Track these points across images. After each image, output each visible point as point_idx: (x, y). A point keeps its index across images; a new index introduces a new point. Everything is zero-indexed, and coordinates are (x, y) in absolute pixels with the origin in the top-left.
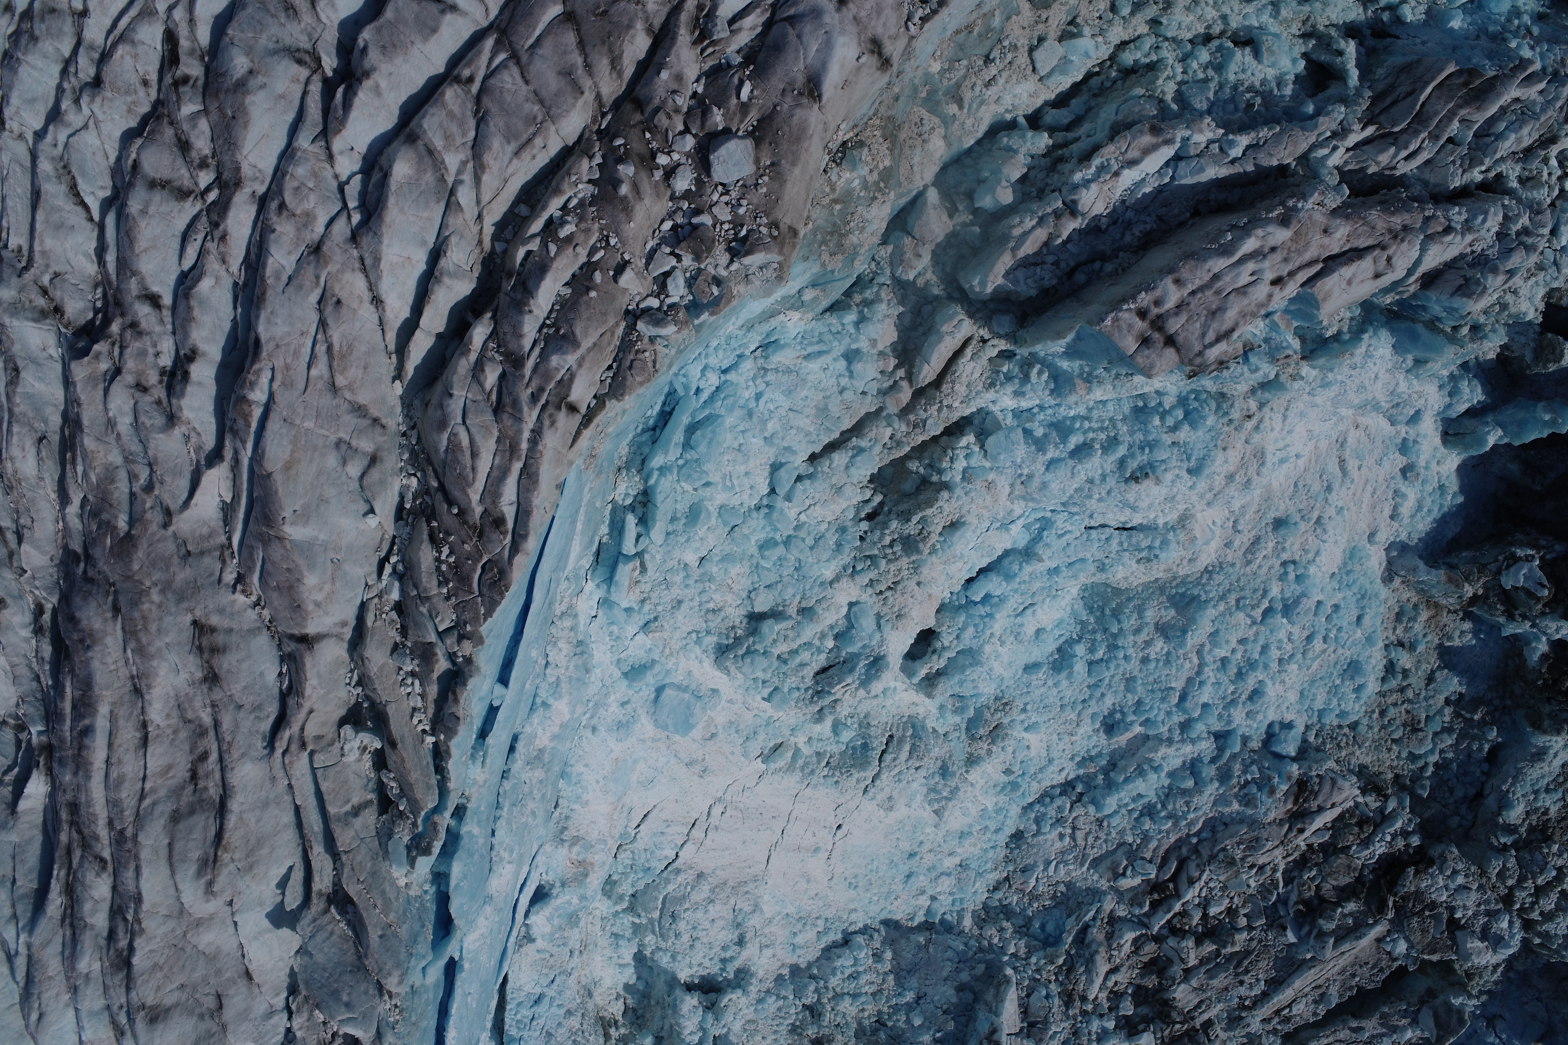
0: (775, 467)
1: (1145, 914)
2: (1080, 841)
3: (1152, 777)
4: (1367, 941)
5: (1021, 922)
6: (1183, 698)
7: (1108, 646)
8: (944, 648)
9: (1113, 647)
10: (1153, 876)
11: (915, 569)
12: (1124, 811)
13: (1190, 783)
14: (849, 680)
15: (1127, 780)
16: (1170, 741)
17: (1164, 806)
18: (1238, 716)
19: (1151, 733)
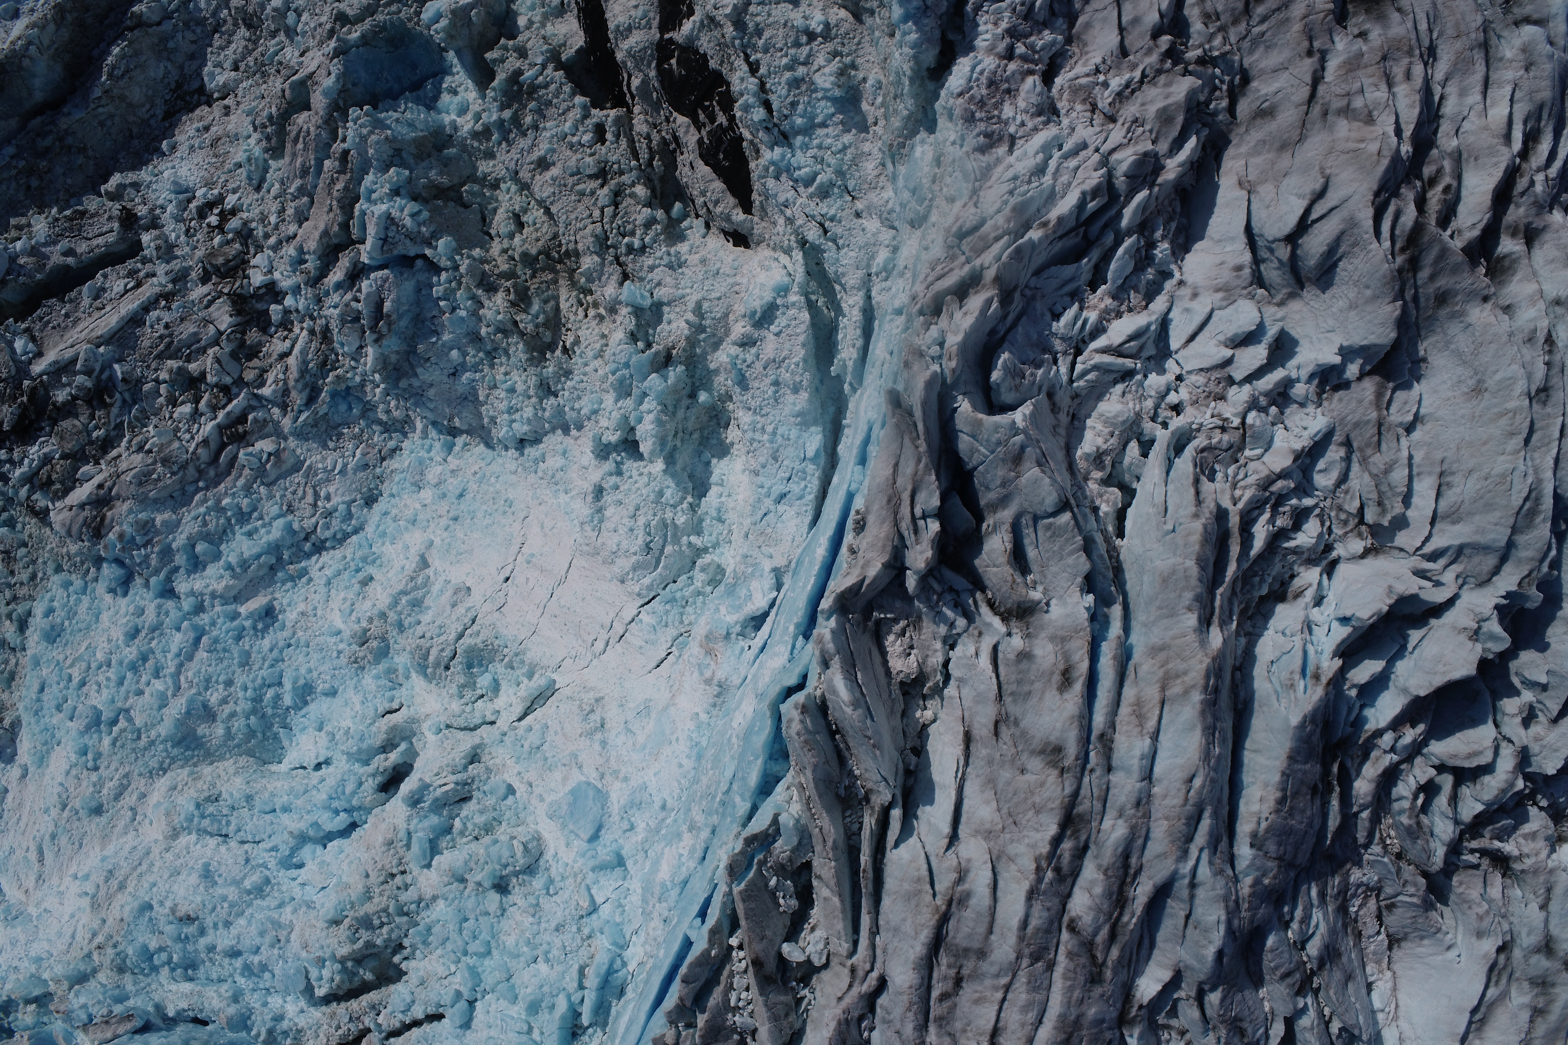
0: (467, 1025)
1: (253, 408)
2: (310, 491)
3: (233, 559)
4: (51, 356)
5: (371, 414)
6: (197, 640)
7: (262, 701)
8: (374, 775)
9: (257, 700)
10: (242, 452)
11: (368, 892)
12: (267, 519)
13: (200, 548)
14: (439, 791)
15: (258, 557)
16: (213, 595)
17: (229, 520)
18: (150, 615)
19: (230, 608)
